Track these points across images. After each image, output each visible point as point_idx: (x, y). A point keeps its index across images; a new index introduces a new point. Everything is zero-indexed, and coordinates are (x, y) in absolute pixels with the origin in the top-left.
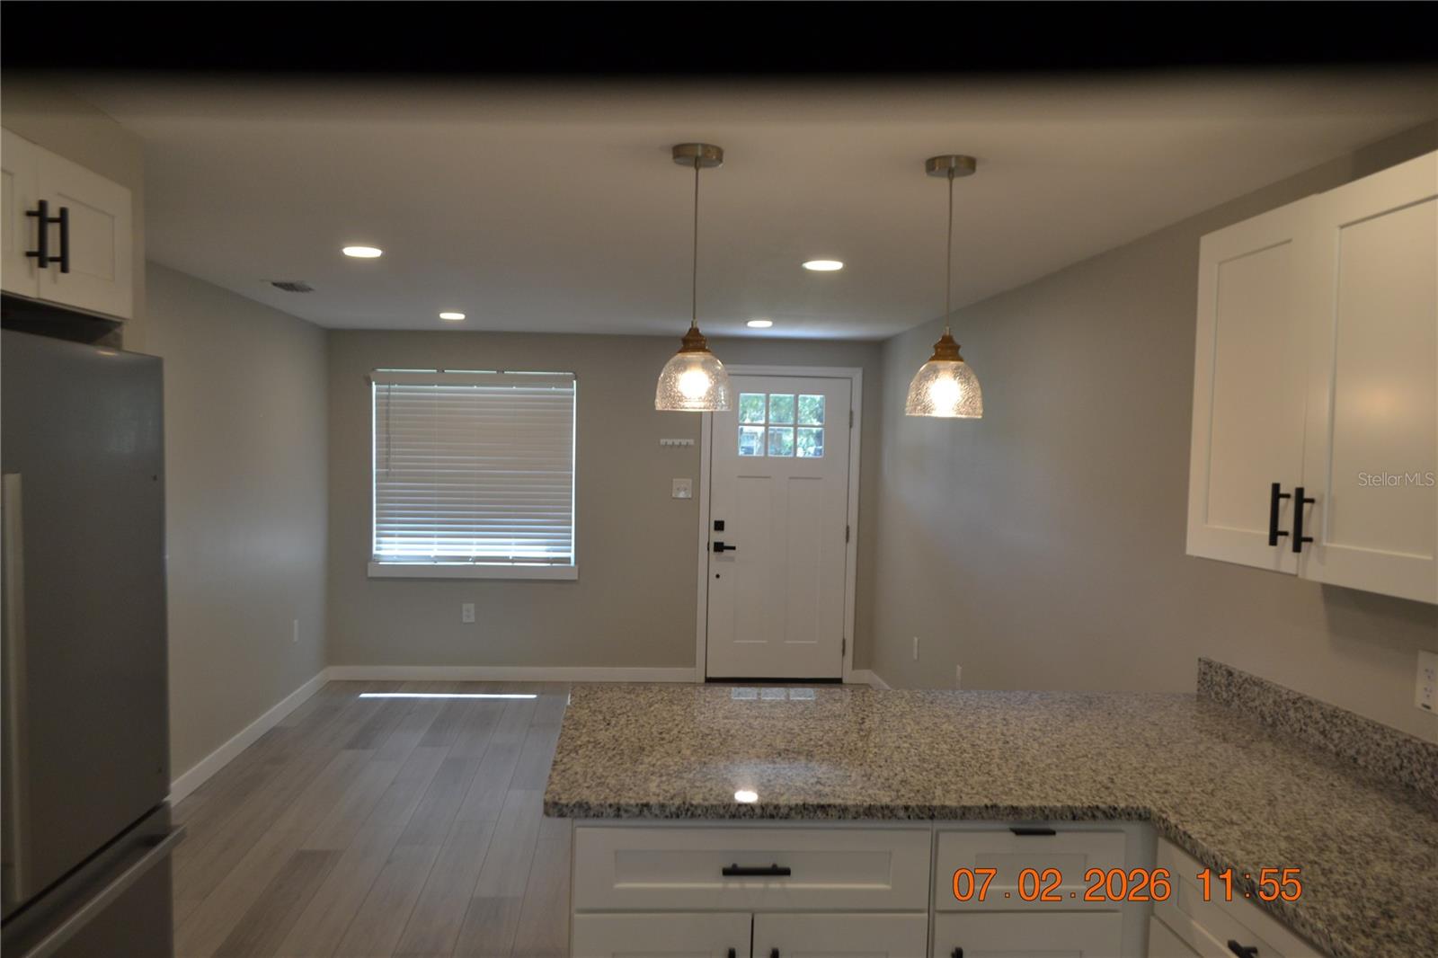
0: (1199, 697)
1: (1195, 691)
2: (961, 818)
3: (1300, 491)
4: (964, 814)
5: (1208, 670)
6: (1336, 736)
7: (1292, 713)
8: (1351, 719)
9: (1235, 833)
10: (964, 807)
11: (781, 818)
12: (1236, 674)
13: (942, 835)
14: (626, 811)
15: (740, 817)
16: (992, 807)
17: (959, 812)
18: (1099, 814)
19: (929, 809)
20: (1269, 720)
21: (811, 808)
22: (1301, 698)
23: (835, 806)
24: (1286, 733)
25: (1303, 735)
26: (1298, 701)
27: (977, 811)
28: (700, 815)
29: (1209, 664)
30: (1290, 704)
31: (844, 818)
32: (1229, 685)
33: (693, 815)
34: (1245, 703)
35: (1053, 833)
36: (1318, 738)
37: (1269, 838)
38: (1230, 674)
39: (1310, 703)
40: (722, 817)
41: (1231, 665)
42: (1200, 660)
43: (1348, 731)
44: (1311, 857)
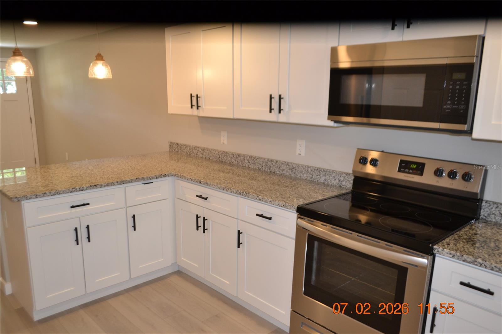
0: (170, 152)
1: (168, 150)
2: (131, 183)
3: (197, 96)
4: (131, 181)
5: (171, 145)
6: (205, 154)
7: (194, 151)
8: (208, 149)
9: (193, 174)
10: (131, 180)
11: (85, 190)
12: (179, 144)
13: (127, 188)
14: (39, 196)
15: (73, 192)
16: (138, 178)
17: (130, 181)
18: (162, 176)
19: (123, 181)
20: (189, 154)
21: (93, 186)
22: (196, 146)
23: (99, 185)
24: (193, 156)
25: (197, 155)
26: (195, 148)
27: (134, 180)
28: (61, 193)
29: (172, 143)
30: (193, 149)
31: (102, 187)
32: (178, 147)
33: (60, 194)
34: (182, 151)
35: (152, 183)
36: (201, 155)
37: (200, 173)
38: (178, 144)
39: (198, 147)
40: (68, 193)
41: (177, 142)
42: (169, 142)
43: (207, 152)
44: (209, 175)
